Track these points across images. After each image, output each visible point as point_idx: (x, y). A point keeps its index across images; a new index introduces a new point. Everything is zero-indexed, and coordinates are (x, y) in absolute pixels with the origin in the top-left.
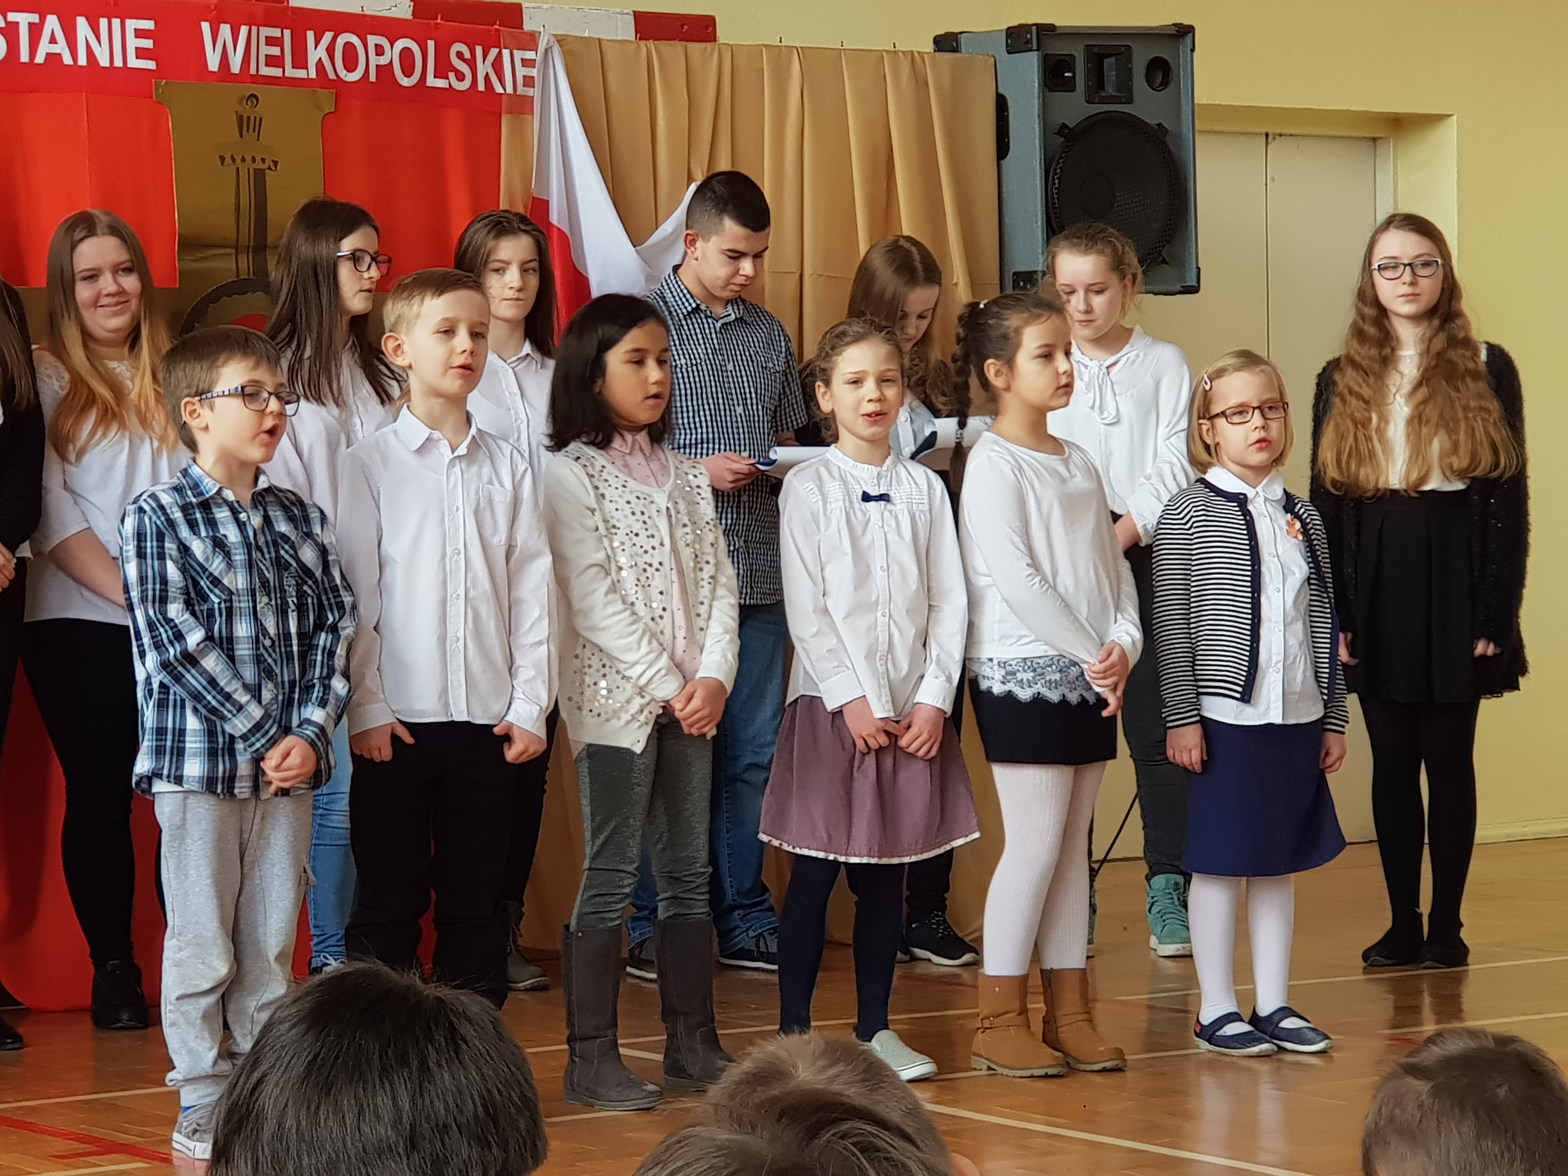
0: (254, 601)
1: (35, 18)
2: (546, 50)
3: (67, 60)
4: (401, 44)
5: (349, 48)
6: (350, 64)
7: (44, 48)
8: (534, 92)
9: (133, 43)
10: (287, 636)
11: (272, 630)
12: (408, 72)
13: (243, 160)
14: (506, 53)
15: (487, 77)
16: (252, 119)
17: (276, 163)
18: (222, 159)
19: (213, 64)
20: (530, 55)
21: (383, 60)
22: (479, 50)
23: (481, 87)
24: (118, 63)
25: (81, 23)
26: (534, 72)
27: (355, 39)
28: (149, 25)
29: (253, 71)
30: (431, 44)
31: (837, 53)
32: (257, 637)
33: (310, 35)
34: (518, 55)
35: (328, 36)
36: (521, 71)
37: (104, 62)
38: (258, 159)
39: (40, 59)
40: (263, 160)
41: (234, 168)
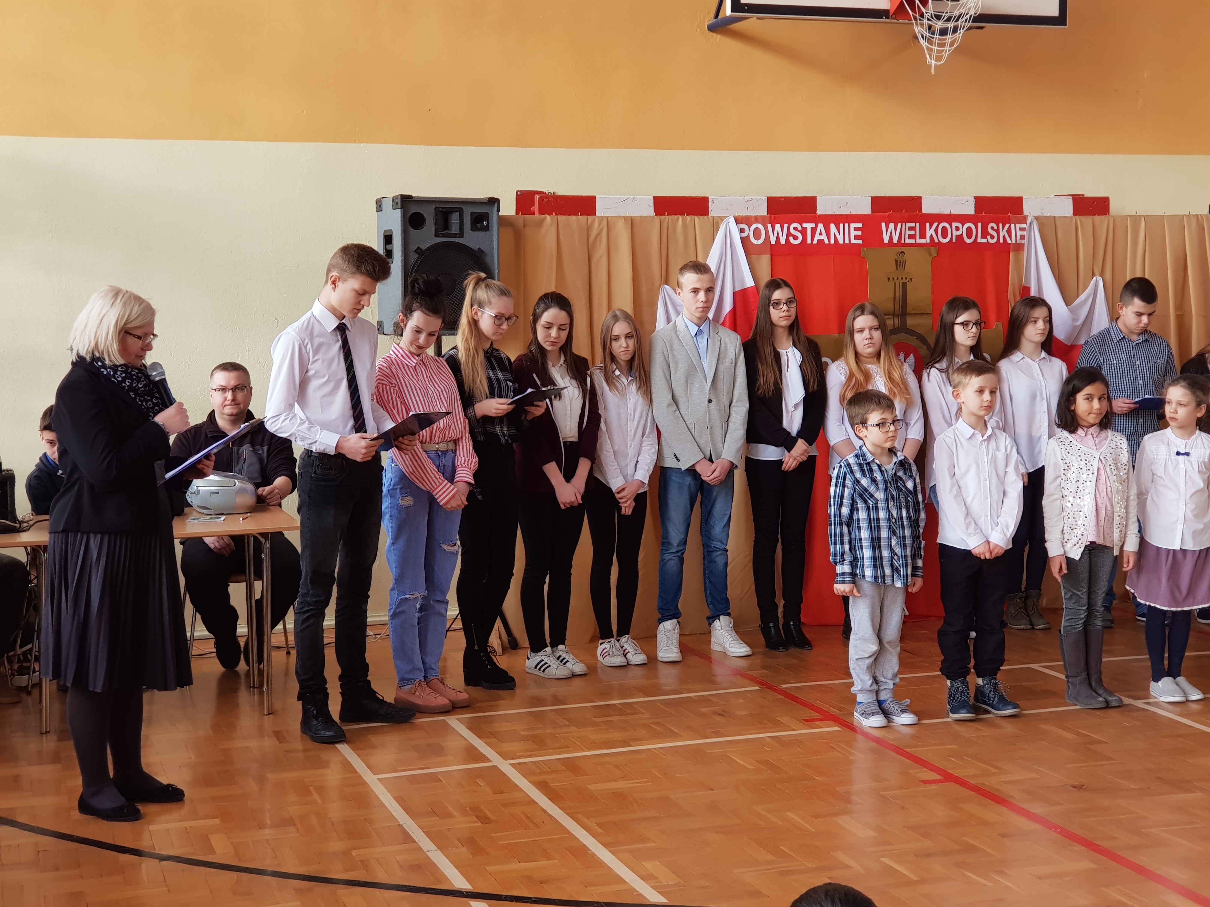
0: (888, 504)
1: (813, 225)
2: (1031, 223)
3: (826, 242)
4: (967, 225)
5: (944, 229)
6: (944, 235)
7: (817, 237)
8: (1025, 242)
9: (853, 233)
10: (902, 518)
11: (895, 515)
12: (969, 237)
13: (898, 279)
14: (1013, 226)
15: (1004, 237)
16: (902, 262)
17: (911, 279)
18: (889, 279)
19: (886, 240)
20: (1023, 226)
21: (959, 233)
22: (1001, 225)
23: (1001, 241)
24: (847, 242)
25: (832, 226)
26: (1024, 233)
27: (946, 225)
28: (860, 225)
29: (903, 241)
30: (980, 225)
31: (1162, 217)
32: (889, 518)
33: (928, 225)
34: (1018, 226)
35: (935, 224)
36: (1019, 233)
37: (841, 241)
38: (904, 278)
39: (815, 242)
40: (906, 278)
41: (893, 282)
